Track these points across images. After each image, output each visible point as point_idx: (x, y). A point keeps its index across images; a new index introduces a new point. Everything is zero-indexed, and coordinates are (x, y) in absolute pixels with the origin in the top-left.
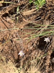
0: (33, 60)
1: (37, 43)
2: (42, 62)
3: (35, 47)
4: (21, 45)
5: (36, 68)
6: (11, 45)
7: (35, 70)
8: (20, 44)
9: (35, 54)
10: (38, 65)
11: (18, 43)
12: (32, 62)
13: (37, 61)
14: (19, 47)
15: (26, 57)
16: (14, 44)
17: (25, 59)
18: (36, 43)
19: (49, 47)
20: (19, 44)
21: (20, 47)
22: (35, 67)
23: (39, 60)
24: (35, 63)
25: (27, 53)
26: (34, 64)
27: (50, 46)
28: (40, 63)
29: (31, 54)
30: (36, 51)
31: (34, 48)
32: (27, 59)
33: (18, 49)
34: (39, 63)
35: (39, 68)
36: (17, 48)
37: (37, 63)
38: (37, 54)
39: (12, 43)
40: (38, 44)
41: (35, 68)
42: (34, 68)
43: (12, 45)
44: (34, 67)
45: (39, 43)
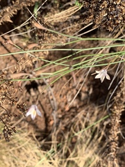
0: (82, 131)
1: (89, 89)
2: (103, 133)
3: (83, 101)
4: (51, 98)
5: (90, 149)
6: (27, 98)
7: (88, 153)
8: (47, 95)
9: (85, 116)
10: (94, 141)
11: (43, 94)
12: (79, 135)
13: (90, 131)
14: (46, 103)
15: (64, 125)
16: (33, 97)
17: (63, 128)
18: (87, 90)
19: (115, 98)
20: (45, 96)
21: (48, 101)
22: (88, 146)
23: (97, 128)
24: (86, 138)
25: (65, 115)
26: (84, 140)
27: (119, 95)
28: (98, 137)
29: (76, 116)
30: (86, 108)
31: (82, 103)
32: (67, 129)
33: (44, 107)
34: (96, 136)
35: (96, 148)
36: (41, 105)
37: (90, 137)
38: (91, 116)
39: (28, 95)
40: (91, 92)
41: (87, 149)
42: (84, 148)
43: (29, 98)
44: (85, 146)
45: (93, 90)
